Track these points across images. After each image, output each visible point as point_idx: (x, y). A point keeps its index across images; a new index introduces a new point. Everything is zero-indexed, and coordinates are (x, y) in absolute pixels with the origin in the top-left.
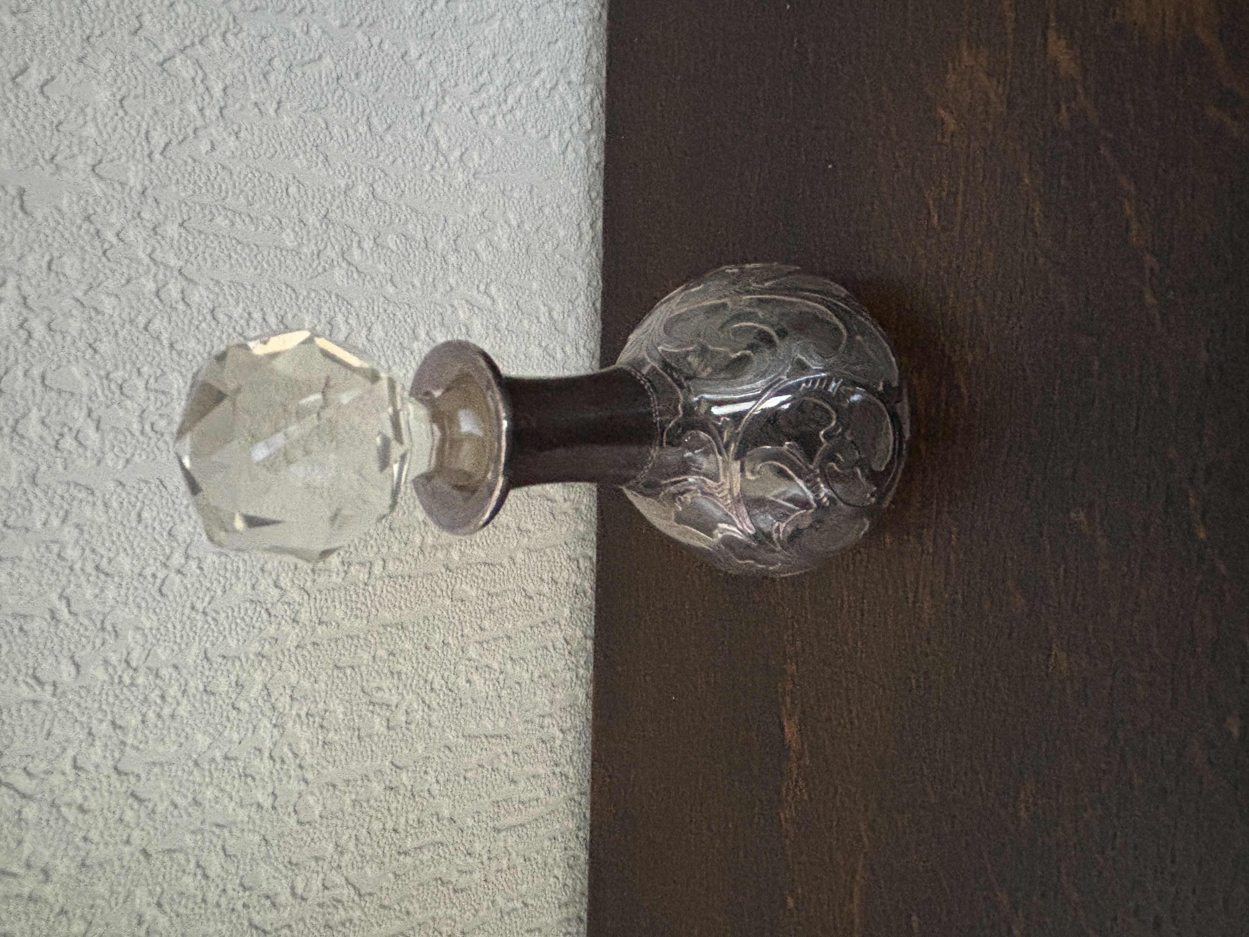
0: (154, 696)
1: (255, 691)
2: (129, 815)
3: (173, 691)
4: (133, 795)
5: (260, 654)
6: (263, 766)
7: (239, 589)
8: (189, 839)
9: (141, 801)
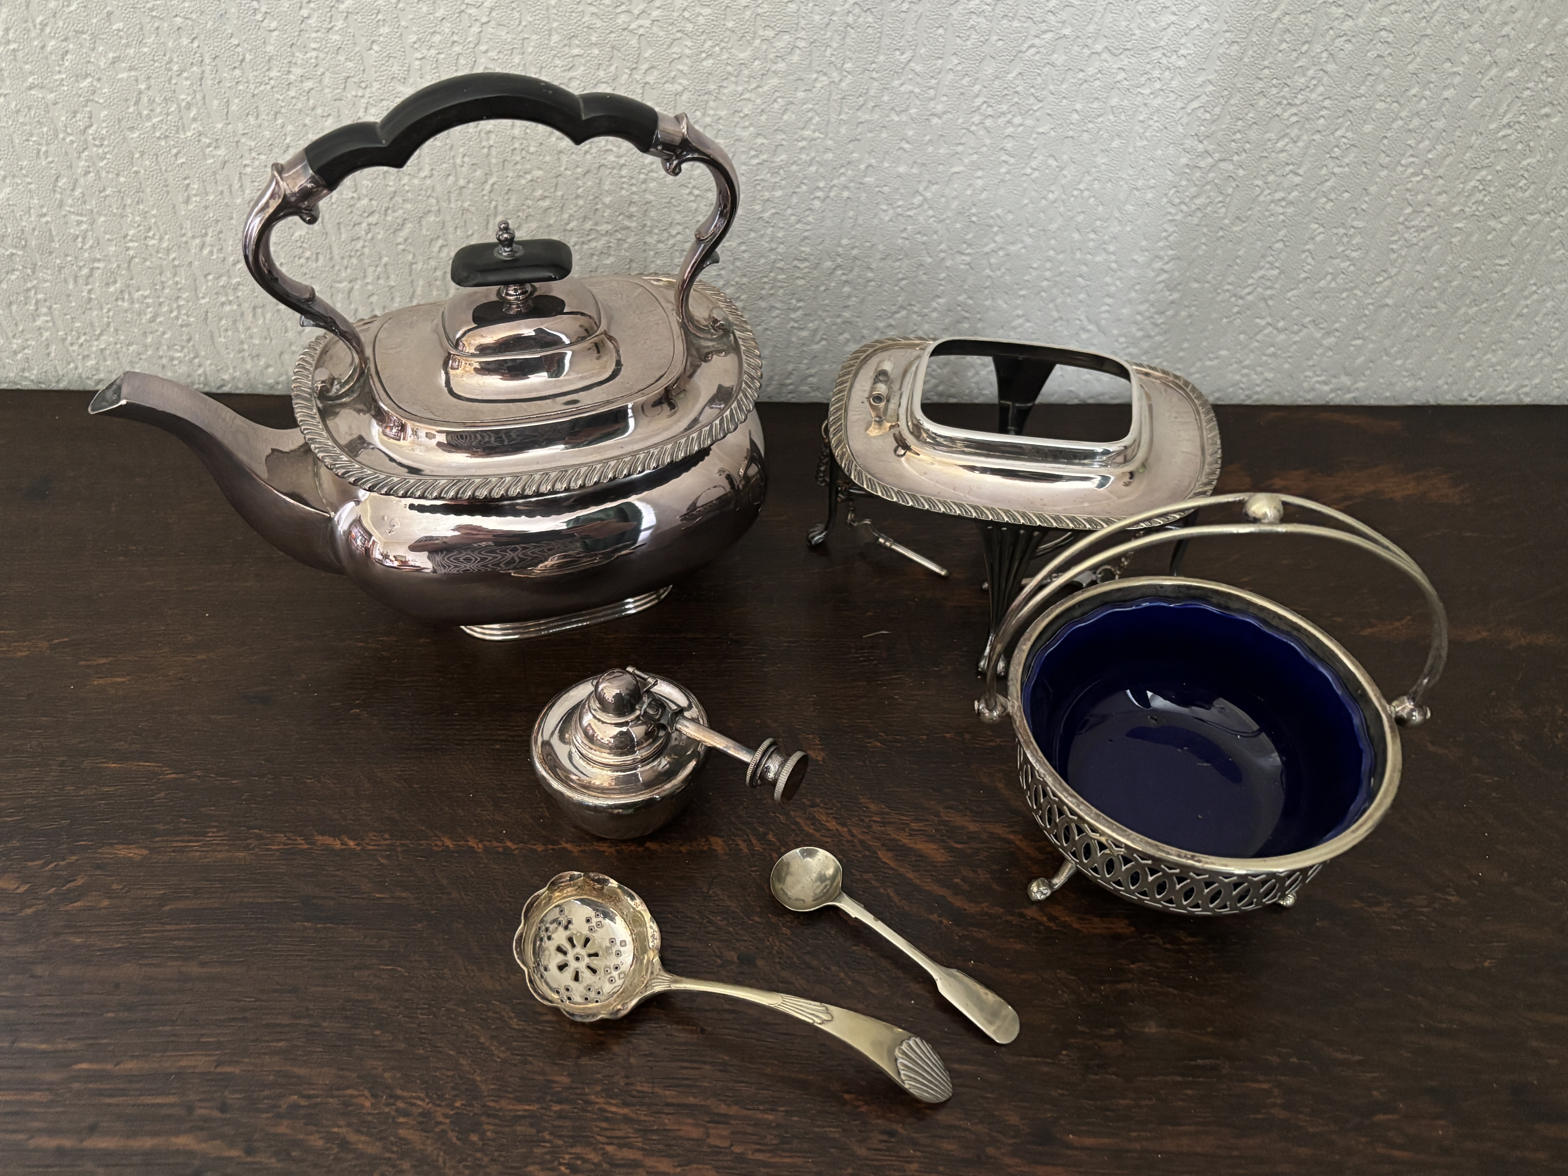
0: (634, 181)
1: (627, 223)
2: (579, 170)
3: (634, 189)
4: (588, 172)
5: (645, 225)
6: (588, 225)
7: (678, 217)
8: (560, 193)
9: (585, 175)
